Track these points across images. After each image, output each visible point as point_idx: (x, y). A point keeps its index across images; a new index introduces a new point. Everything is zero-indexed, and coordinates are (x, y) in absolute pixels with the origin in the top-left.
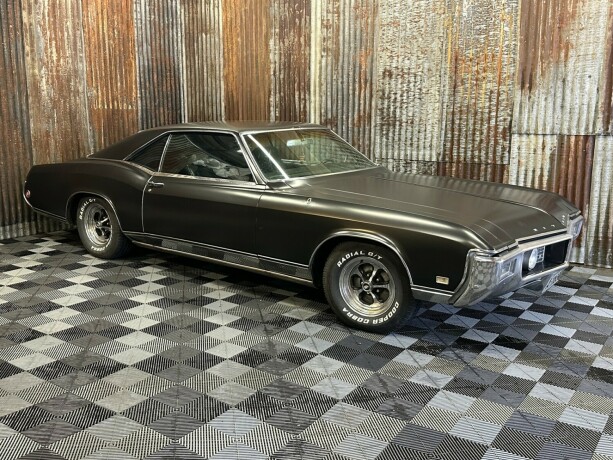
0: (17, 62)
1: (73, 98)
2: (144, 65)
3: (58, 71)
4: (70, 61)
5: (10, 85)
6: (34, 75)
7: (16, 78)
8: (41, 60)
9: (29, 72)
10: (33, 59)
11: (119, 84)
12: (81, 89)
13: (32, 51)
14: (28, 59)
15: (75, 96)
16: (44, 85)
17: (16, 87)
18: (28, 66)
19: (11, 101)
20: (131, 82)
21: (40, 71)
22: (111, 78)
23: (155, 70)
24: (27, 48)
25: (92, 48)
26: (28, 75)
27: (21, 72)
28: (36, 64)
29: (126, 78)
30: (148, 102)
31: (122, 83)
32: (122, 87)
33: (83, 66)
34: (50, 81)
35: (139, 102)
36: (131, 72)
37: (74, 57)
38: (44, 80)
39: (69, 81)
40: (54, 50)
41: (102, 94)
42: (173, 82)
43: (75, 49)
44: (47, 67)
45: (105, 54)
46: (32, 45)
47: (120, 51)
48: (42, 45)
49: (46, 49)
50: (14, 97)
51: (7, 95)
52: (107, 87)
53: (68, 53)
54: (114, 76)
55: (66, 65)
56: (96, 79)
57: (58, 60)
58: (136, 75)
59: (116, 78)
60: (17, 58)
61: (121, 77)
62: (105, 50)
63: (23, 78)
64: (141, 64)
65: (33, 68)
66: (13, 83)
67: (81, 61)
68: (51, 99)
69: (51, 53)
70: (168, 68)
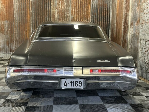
0: (48, 8)
1: (65, 18)
2: (94, 7)
3: (61, 10)
4: (66, 7)
5: (45, 15)
6: (53, 12)
7: (47, 12)
8: (56, 7)
9: (52, 11)
10: (53, 7)
11: (83, 14)
12: (69, 15)
13: (53, 5)
14: (52, 7)
15: (66, 18)
16: (56, 14)
17: (47, 15)
18: (51, 9)
19: (45, 19)
20: (88, 13)
21: (55, 10)
22: (80, 12)
23: (99, 8)
24: (52, 4)
25: (74, 3)
26: (51, 11)
27: (49, 11)
28: (54, 8)
29: (86, 12)
30: (95, 19)
31: (84, 13)
32: (84, 15)
33: (70, 9)
34: (58, 13)
35: (91, 19)
36: (88, 10)
37: (67, 6)
38: (56, 13)
39: (64, 13)
40: (60, 4)
41: (76, 17)
42: (107, 12)
43: (68, 3)
44: (58, 9)
45: (78, 5)
46: (53, 3)
47: (84, 3)
48: (56, 3)
49: (58, 4)
50: (47, 18)
51: (44, 17)
52: (78, 15)
53: (65, 5)
54: (81, 11)
55: (64, 8)
56: (74, 12)
57: (62, 7)
58: (90, 10)
59: (82, 12)
60: (48, 7)
61: (84, 11)
62: (78, 3)
63: (50, 12)
64: (93, 6)
65: (53, 9)
66: (47, 14)
67: (70, 7)
68: (58, 19)
69: (60, 5)
70: (105, 7)
